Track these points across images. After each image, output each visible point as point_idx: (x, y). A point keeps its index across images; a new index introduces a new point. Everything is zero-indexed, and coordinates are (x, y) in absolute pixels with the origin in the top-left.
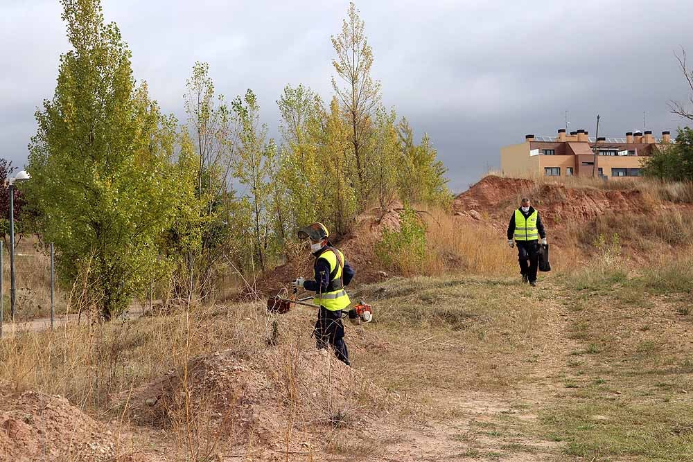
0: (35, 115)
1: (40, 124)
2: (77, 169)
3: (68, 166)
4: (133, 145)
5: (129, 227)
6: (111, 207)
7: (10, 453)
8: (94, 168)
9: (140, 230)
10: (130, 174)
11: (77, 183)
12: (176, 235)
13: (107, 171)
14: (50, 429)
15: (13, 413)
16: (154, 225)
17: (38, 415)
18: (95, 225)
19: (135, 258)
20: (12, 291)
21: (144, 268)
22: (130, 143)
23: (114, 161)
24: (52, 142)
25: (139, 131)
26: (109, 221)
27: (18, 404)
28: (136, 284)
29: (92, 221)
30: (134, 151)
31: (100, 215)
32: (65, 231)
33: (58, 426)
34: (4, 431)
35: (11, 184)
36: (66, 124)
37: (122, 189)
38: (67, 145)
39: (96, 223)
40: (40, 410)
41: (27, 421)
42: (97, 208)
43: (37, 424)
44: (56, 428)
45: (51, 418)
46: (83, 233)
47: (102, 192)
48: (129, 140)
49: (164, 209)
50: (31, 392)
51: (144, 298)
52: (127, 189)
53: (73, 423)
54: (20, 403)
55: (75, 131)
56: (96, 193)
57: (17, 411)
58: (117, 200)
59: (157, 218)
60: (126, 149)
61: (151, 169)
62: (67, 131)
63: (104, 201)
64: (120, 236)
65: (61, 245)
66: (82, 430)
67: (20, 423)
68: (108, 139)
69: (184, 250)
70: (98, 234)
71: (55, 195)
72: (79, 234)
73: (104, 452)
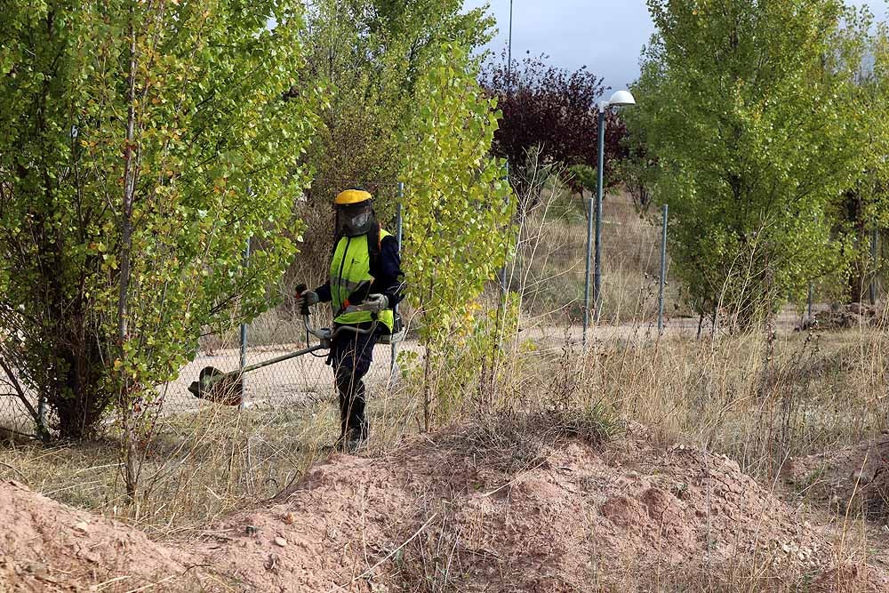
0: (648, 4)
1: (655, 17)
2: (709, 90)
3: (695, 85)
4: (802, 53)
5: (786, 184)
6: (761, 153)
7: (653, 544)
8: (736, 88)
9: (803, 191)
10: (793, 101)
11: (708, 113)
12: (857, 201)
13: (755, 95)
14: (715, 512)
15: (657, 478)
16: (827, 183)
17: (695, 485)
18: (734, 180)
19: (795, 236)
20: (597, 276)
21: (807, 253)
22: (796, 49)
23: (767, 79)
24: (671, 47)
25: (813, 31)
26: (755, 175)
27: (662, 464)
28: (794, 277)
29: (729, 174)
30: (802, 64)
31: (742, 164)
32: (686, 186)
33: (727, 507)
34: (644, 507)
35: (602, 111)
36: (696, 18)
37: (779, 124)
38: (696, 51)
39: (735, 177)
40: (699, 479)
41: (680, 495)
42: (738, 153)
43: (694, 501)
44: (724, 510)
45: (717, 493)
46: (713, 192)
47: (747, 127)
48: (796, 44)
49: (845, 158)
50: (682, 447)
51: (804, 300)
52: (787, 124)
53: (751, 504)
54: (667, 463)
55: (710, 29)
56: (738, 129)
57: (661, 476)
58: (770, 140)
59: (834, 172)
60: (790, 59)
61: (827, 93)
62: (696, 28)
63: (749, 141)
64: (772, 198)
65: (678, 208)
66: (766, 518)
67: (669, 496)
68: (762, 43)
69: (869, 226)
70: (737, 194)
71: (673, 129)
72: (708, 193)
73: (802, 557)
